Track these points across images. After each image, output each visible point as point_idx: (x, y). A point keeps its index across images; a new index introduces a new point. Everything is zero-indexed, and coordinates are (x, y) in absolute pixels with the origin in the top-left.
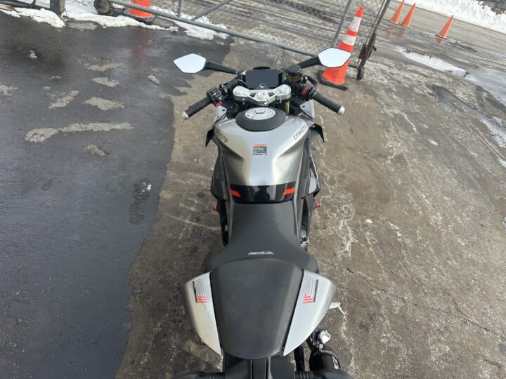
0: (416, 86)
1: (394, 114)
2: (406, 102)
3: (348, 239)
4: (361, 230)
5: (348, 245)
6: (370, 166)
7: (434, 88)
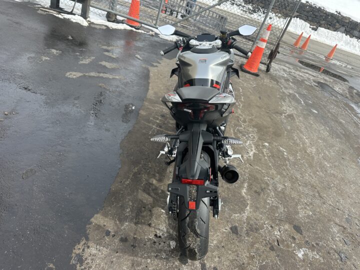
0: (306, 80)
1: (290, 93)
2: (298, 88)
3: (252, 150)
4: (261, 147)
5: (251, 154)
6: (270, 117)
7: (319, 83)
